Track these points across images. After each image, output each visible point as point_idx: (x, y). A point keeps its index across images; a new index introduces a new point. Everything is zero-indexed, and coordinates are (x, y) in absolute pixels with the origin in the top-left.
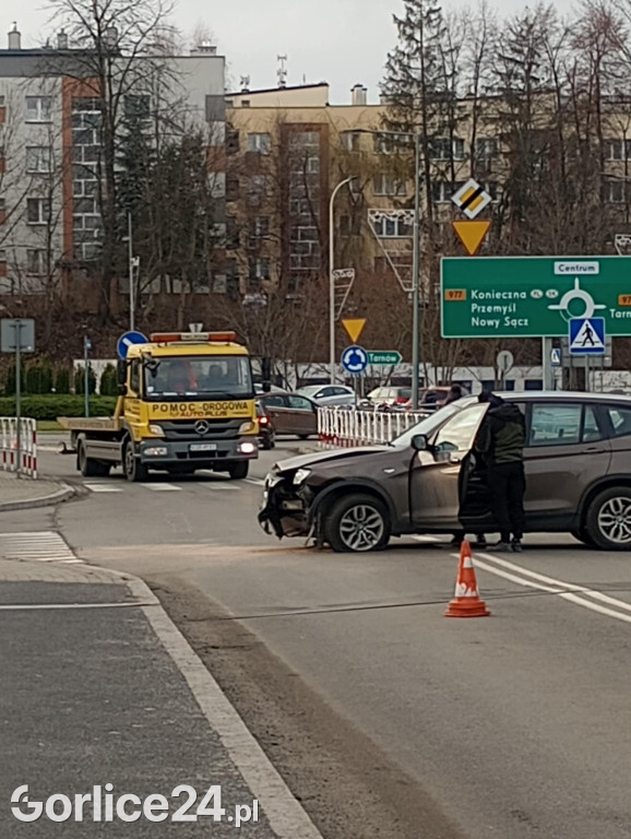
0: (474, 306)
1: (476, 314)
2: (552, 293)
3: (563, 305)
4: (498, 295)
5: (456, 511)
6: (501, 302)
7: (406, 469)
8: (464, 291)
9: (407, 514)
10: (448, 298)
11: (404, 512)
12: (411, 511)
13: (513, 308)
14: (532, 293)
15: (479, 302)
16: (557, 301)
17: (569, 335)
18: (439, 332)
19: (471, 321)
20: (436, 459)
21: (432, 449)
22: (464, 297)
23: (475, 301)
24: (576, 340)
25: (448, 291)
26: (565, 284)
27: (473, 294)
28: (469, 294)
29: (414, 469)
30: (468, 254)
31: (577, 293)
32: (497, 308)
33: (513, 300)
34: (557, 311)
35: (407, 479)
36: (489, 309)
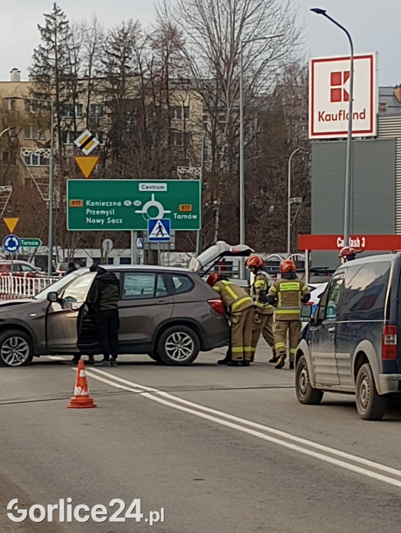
0: (88, 211)
1: (89, 216)
2: (137, 203)
3: (144, 210)
4: (103, 204)
5: (75, 341)
6: (105, 208)
7: (44, 314)
8: (82, 201)
9: (44, 343)
10: (71, 205)
11: (42, 341)
12: (46, 340)
13: (113, 212)
14: (125, 203)
15: (92, 208)
16: (140, 208)
17: (148, 230)
18: (66, 227)
19: (86, 220)
20: (63, 308)
21: (60, 301)
22: (81, 205)
23: (89, 207)
24: (152, 233)
25: (71, 200)
26: (146, 197)
27: (88, 203)
28: (85, 203)
29: (49, 314)
30: (85, 178)
31: (153, 203)
32: (103, 212)
33: (113, 207)
34: (141, 214)
35: (44, 320)
36: (98, 212)
